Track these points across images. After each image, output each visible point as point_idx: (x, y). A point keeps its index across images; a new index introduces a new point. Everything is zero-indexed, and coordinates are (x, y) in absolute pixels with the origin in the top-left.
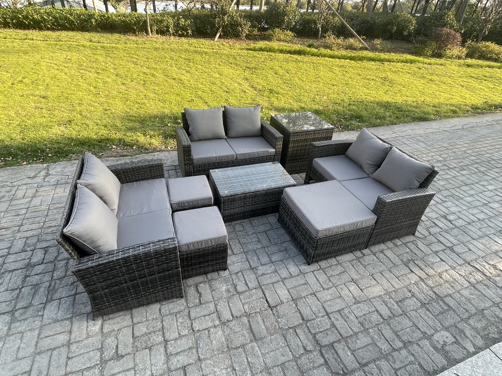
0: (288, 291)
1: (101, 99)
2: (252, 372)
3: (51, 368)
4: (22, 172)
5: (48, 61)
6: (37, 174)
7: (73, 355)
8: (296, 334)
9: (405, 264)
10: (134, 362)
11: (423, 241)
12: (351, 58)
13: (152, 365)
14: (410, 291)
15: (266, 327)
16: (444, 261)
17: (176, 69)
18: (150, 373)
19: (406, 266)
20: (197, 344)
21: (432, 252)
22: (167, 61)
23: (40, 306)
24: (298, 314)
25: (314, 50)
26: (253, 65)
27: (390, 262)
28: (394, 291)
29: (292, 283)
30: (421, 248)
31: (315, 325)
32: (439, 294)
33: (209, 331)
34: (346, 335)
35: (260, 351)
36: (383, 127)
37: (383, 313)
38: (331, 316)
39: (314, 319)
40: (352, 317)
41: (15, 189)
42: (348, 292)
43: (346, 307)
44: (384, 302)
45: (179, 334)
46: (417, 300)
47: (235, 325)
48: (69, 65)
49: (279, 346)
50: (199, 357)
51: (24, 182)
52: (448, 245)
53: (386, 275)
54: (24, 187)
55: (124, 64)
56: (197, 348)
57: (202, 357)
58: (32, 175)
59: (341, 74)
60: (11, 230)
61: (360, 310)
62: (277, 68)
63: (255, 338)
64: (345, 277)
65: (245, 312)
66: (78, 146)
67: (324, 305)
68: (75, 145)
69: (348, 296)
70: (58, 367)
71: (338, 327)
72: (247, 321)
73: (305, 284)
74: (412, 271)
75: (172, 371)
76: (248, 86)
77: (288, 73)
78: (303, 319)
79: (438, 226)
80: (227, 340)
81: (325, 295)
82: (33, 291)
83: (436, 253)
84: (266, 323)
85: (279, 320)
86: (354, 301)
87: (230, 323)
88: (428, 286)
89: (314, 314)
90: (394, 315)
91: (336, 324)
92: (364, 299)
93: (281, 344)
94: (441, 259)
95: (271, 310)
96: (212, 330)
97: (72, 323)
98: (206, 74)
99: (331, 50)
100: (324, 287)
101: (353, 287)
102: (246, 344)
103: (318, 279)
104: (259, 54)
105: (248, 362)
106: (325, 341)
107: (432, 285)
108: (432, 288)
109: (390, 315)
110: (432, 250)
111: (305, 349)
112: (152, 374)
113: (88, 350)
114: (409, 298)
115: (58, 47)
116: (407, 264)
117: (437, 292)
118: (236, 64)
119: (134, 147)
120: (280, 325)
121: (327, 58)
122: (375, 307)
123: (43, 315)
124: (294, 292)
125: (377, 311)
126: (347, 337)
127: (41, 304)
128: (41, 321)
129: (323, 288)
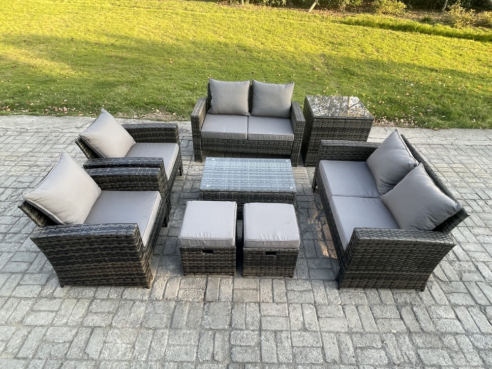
0: (233, 290)
1: (168, 64)
2: (148, 357)
3: (4, 288)
4: (75, 122)
5: (142, 26)
6: (83, 125)
7: (23, 283)
8: (214, 337)
9: (397, 307)
10: (60, 306)
11: (443, 286)
12: (478, 38)
13: (71, 314)
14: (383, 342)
15: (188, 318)
16: (460, 321)
17: (252, 40)
18: (66, 321)
19: (398, 309)
20: (117, 311)
21: (447, 303)
22: (247, 32)
23: (25, 235)
24: (228, 319)
25: (427, 26)
26: (339, 41)
27: (378, 298)
28: (361, 334)
29: (243, 283)
30: (433, 294)
31: (239, 336)
32: (424, 359)
33: (134, 303)
34: (267, 360)
35: (168, 341)
36: (474, 131)
37: (328, 353)
38: (263, 333)
39: (242, 330)
40: (287, 344)
41: (62, 135)
42: (299, 314)
43: (287, 330)
44: (338, 341)
45: (108, 296)
46: (386, 355)
47: (160, 306)
48: (157, 31)
49: (189, 343)
50: (111, 323)
51: (71, 131)
52: (479, 302)
53: (361, 311)
54: (69, 135)
55: (205, 32)
56: (115, 315)
57: (114, 324)
58: (80, 125)
59: (452, 57)
60: (41, 168)
61: (301, 339)
62: (366, 45)
63: (172, 326)
64: (309, 297)
65: (177, 297)
66: (128, 105)
67: (263, 319)
68: (125, 104)
69: (297, 319)
70: (8, 289)
71: (264, 348)
72: (173, 306)
73: (256, 289)
74: (402, 318)
75: (83, 327)
76: (322, 63)
77: (378, 51)
78: (230, 325)
79: (481, 273)
80: (145, 317)
81: (270, 309)
82: (27, 221)
83: (454, 306)
84: (190, 315)
85: (205, 317)
86: (300, 326)
87: (157, 302)
88: (413, 344)
89: (246, 324)
90: (341, 361)
91: (263, 345)
92: (315, 329)
93: (192, 341)
94: (457, 316)
95: (205, 304)
96: (137, 303)
97: (37, 256)
98: (280, 47)
99: (452, 26)
100: (275, 298)
101: (309, 312)
102: (159, 329)
103: (274, 289)
104: (352, 27)
105: (150, 346)
106: (239, 357)
107: (421, 345)
108: (418, 348)
109: (337, 359)
110: (449, 301)
111: (213, 357)
112: (67, 322)
113: (35, 283)
114: (376, 349)
115: (156, 14)
116: (399, 307)
117: (422, 357)
118: (320, 39)
119: (174, 114)
120: (203, 322)
121: (441, 37)
122: (323, 343)
123: (22, 243)
124: (238, 294)
125: (323, 348)
126: (267, 363)
127: (26, 233)
128: (19, 248)
129: (273, 301)
